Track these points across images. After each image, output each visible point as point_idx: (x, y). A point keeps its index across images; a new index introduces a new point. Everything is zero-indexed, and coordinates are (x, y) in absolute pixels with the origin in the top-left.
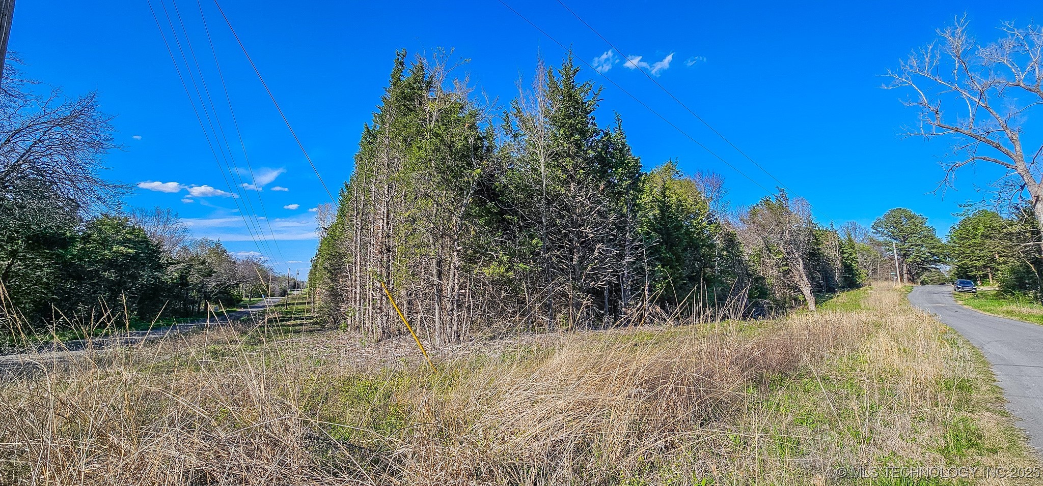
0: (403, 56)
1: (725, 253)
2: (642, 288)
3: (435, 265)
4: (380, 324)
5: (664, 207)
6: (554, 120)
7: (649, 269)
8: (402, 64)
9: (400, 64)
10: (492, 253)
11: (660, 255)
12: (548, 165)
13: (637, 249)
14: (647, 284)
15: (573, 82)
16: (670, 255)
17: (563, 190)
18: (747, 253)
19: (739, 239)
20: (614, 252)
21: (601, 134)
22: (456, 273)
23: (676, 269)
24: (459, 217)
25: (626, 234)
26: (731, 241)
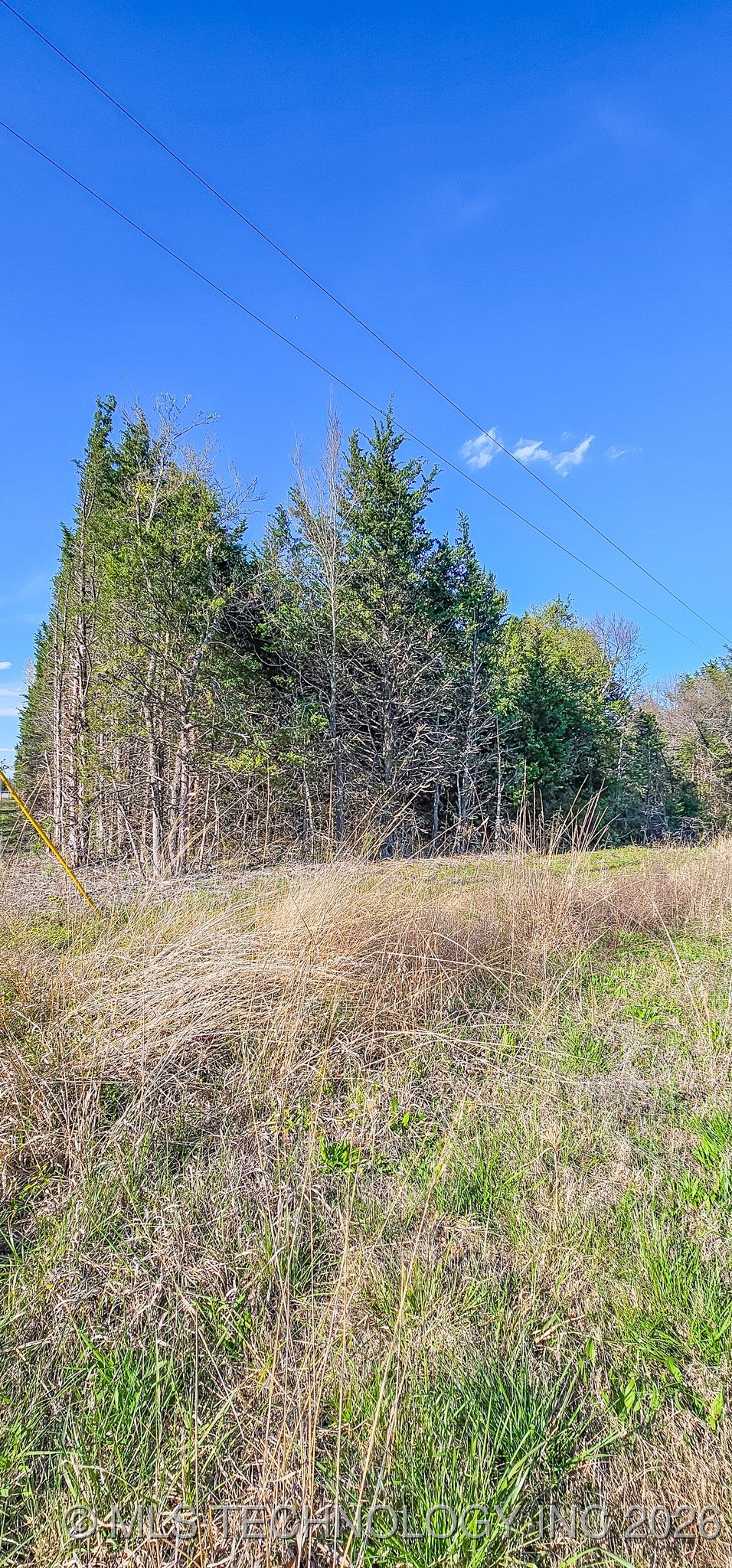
0: (110, 407)
1: (634, 745)
2: (490, 795)
3: (151, 753)
4: (75, 844)
5: (536, 670)
6: (355, 521)
7: (503, 766)
8: (106, 421)
9: (104, 421)
10: (242, 735)
11: (527, 745)
12: (342, 597)
13: (485, 734)
14: (500, 789)
15: (393, 460)
16: (541, 746)
17: (365, 638)
18: (672, 746)
19: (661, 723)
20: (446, 738)
21: (435, 548)
22: (183, 766)
23: (549, 767)
24: (189, 677)
25: (469, 710)
26: (647, 726)
